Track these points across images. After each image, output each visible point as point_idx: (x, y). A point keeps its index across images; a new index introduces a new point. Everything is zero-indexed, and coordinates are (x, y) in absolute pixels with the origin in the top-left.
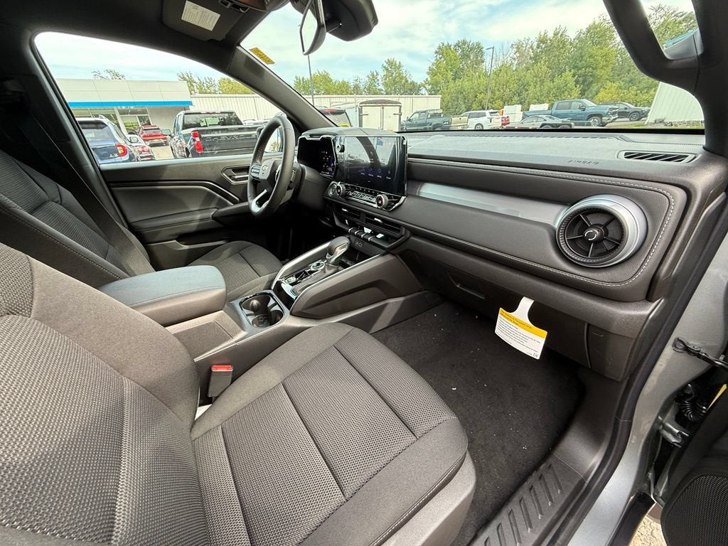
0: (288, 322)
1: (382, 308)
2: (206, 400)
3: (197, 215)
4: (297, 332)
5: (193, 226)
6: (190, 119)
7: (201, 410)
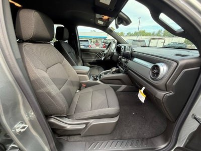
0: (98, 81)
1: (121, 86)
2: (80, 90)
3: (93, 59)
4: (99, 84)
5: (92, 61)
6: (104, 41)
7: (78, 91)
